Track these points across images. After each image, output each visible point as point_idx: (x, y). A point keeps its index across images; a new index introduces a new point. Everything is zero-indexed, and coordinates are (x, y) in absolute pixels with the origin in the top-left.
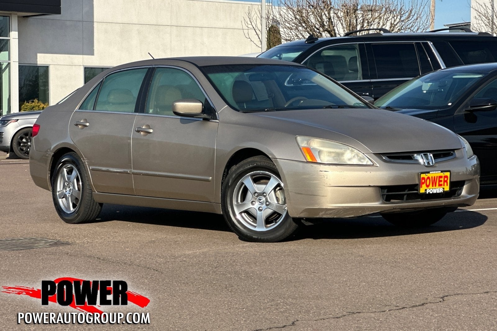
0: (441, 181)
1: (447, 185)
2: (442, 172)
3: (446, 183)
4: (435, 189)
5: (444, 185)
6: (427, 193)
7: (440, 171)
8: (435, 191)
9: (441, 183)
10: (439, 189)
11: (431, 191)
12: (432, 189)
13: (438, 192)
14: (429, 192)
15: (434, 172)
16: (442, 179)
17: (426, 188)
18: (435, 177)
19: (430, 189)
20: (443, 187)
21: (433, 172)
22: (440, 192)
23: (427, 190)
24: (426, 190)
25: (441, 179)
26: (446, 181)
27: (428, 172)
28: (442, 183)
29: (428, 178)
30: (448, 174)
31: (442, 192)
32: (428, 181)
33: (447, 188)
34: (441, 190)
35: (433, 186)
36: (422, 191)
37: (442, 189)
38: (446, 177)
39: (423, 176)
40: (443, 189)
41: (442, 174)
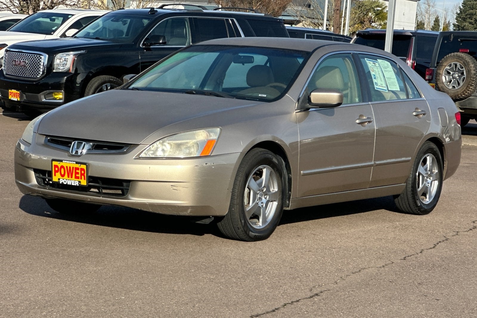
0: (78, 173)
1: (85, 179)
2: (77, 163)
3: (83, 177)
4: (69, 180)
5: (81, 179)
6: (61, 183)
7: (74, 162)
8: (69, 183)
9: (77, 175)
10: (74, 181)
11: (65, 182)
12: (66, 180)
13: (73, 184)
14: (62, 182)
15: (68, 162)
16: (79, 171)
17: (60, 177)
18: (70, 167)
19: (63, 179)
20: (80, 180)
21: (66, 161)
22: (76, 185)
23: (61, 180)
24: (59, 179)
25: (77, 171)
26: (83, 174)
27: (61, 161)
28: (79, 175)
29: (62, 167)
30: (84, 167)
31: (78, 185)
32: (62, 170)
33: (84, 183)
34: (76, 183)
35: (68, 177)
36: (55, 179)
37: (78, 182)
38: (82, 169)
39: (55, 163)
40: (80, 182)
41: (77, 166)
